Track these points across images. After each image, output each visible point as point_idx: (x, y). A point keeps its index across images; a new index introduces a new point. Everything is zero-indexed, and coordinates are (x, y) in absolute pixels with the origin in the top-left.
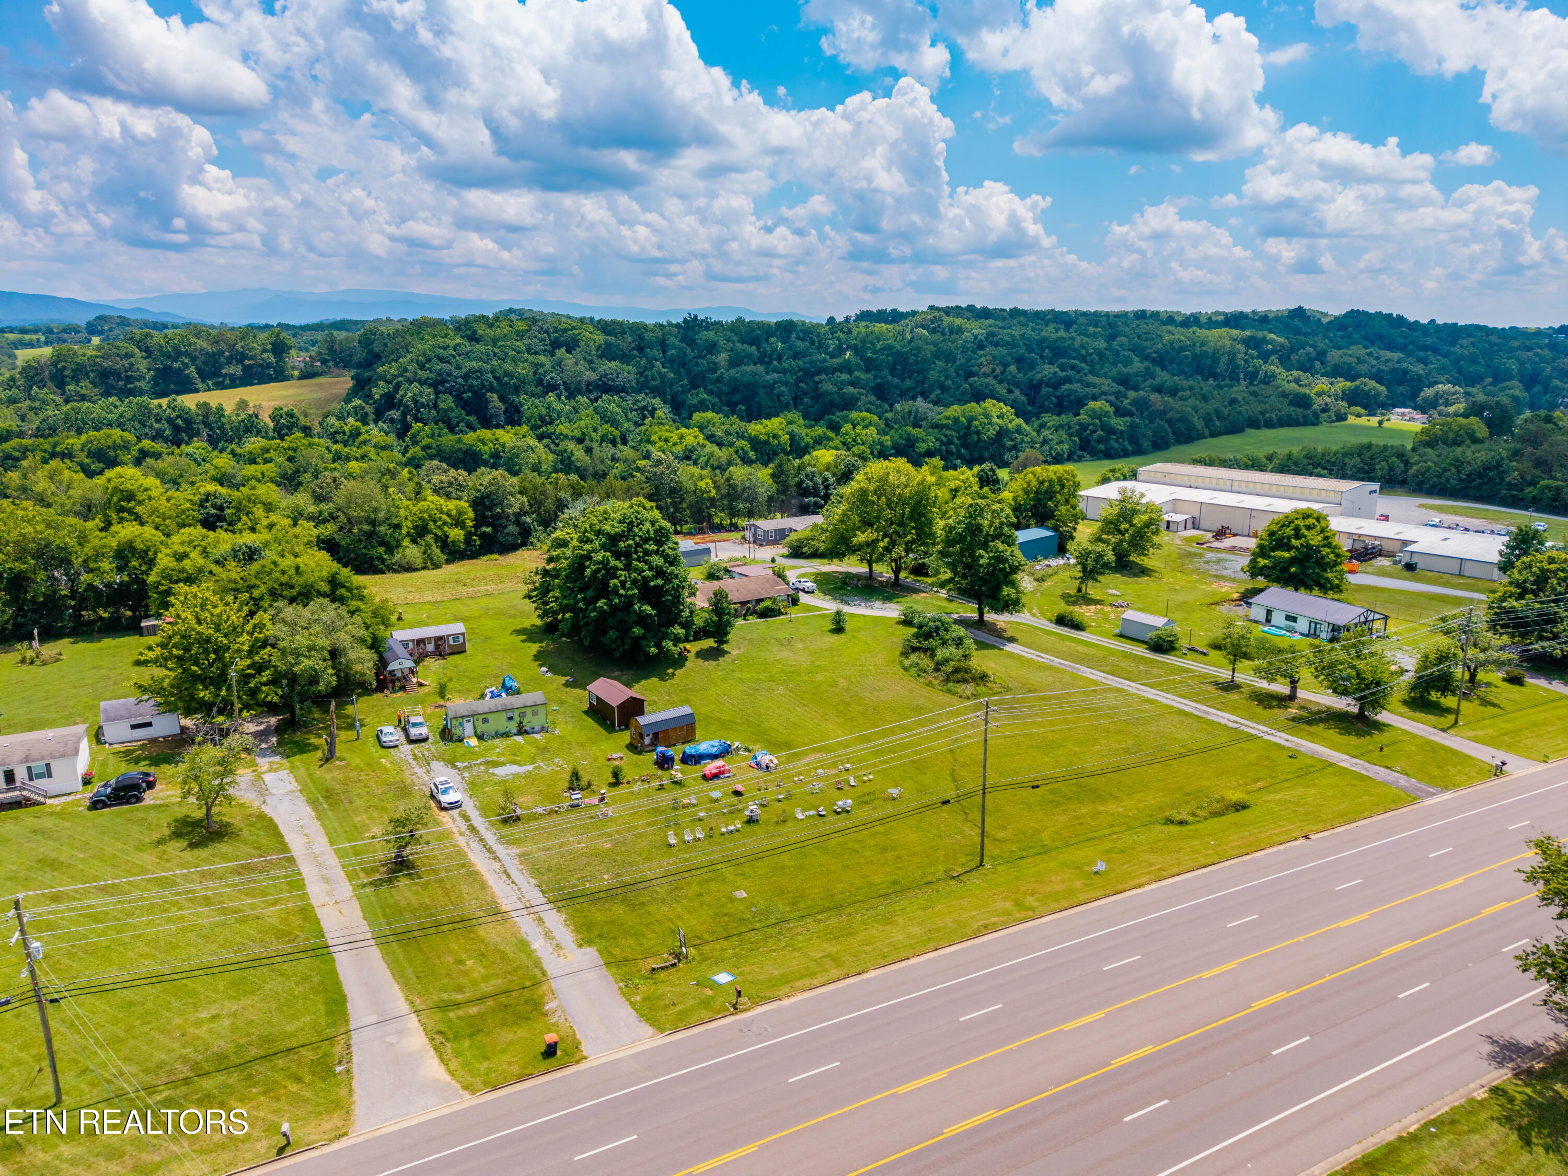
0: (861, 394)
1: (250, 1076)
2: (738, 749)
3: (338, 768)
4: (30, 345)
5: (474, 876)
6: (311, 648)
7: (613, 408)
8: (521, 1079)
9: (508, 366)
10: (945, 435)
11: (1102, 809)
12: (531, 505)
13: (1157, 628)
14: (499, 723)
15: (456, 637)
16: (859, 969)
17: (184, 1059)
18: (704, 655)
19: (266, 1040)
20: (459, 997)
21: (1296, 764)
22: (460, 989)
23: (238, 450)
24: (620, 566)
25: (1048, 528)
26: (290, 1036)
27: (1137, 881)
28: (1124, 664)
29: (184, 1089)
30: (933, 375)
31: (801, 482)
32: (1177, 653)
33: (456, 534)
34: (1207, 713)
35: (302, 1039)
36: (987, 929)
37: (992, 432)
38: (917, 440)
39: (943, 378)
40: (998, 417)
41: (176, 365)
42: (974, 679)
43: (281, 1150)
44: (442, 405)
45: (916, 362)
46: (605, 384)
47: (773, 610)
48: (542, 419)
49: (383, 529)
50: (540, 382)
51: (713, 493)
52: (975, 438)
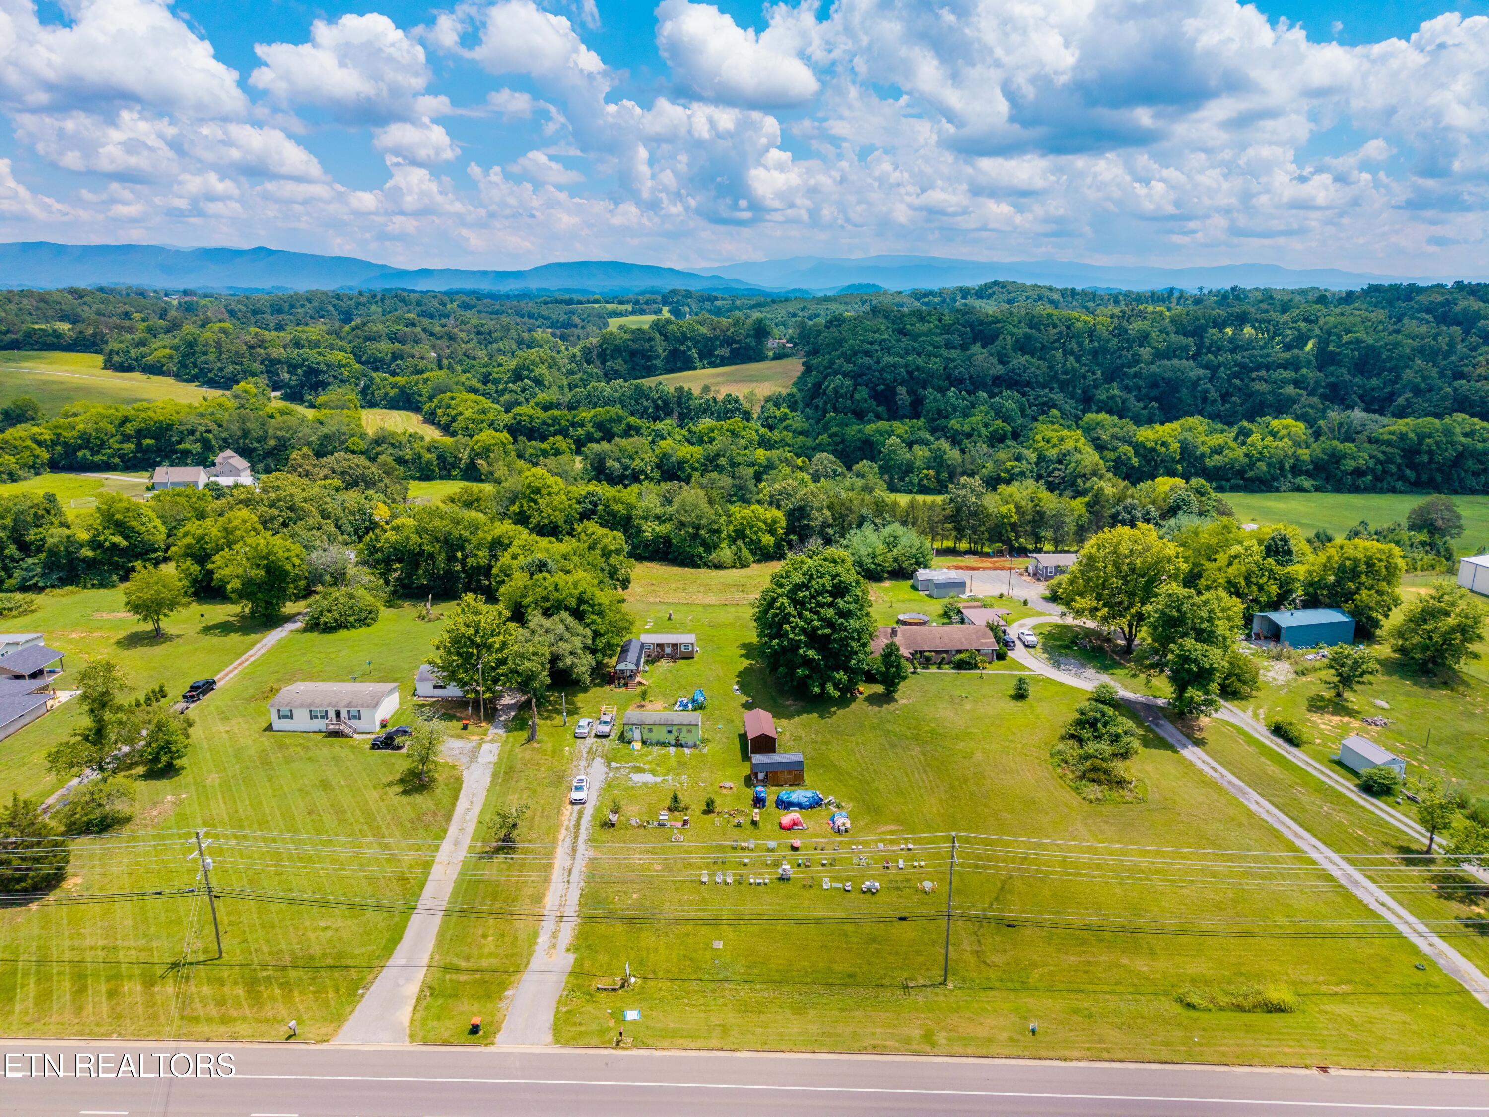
0: (1301, 395)
1: (314, 978)
2: (829, 803)
3: (534, 749)
4: (620, 314)
5: (548, 867)
6: (535, 654)
7: (1010, 404)
8: (446, 1043)
9: (920, 362)
10: (1384, 453)
11: (1125, 961)
12: (834, 520)
13: (1375, 766)
14: (661, 734)
15: (686, 645)
16: (735, 1047)
17: (292, 952)
18: (873, 700)
19: (341, 955)
20: (463, 964)
21: (1419, 977)
22: (467, 958)
23: (693, 429)
24: (795, 613)
25: (1343, 613)
26: (354, 957)
27: (1067, 1053)
28: (1306, 798)
29: (279, 973)
30: (1408, 374)
31: (1118, 513)
32: (1391, 799)
33: (768, 540)
34: (1356, 882)
35: (356, 962)
36: (876, 1049)
37: (1451, 453)
38: (1344, 456)
39: (1419, 379)
40: (1466, 435)
41: (683, 348)
42: (1109, 782)
43: (290, 1036)
44: (857, 396)
45: (1390, 359)
46: (1011, 378)
47: (968, 663)
48: (939, 412)
49: (703, 533)
50: (949, 377)
51: (1015, 518)
52: (1426, 458)
